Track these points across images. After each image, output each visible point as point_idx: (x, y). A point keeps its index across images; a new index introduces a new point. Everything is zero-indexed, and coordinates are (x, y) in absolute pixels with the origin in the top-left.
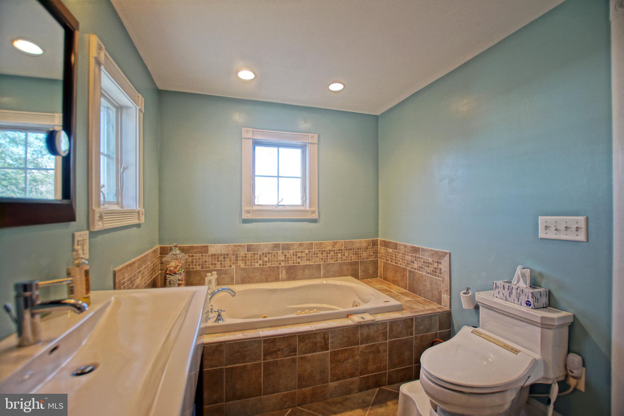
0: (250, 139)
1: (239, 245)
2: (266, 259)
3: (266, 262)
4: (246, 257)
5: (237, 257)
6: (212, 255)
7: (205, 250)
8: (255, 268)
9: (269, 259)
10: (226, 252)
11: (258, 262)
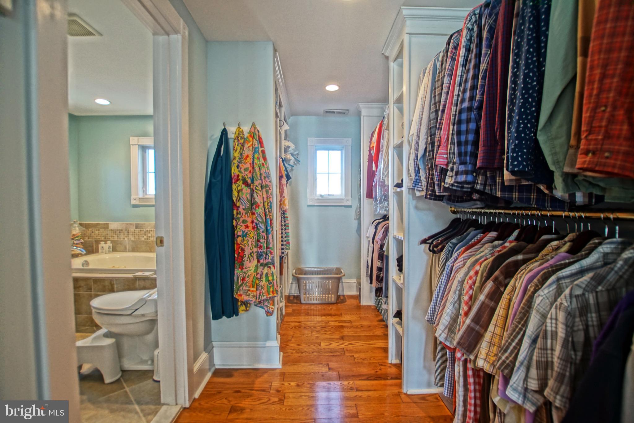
0: (136, 145)
1: (130, 224)
2: (150, 235)
3: (150, 237)
4: (135, 232)
5: (128, 232)
6: (111, 230)
7: (106, 226)
8: (141, 241)
9: (152, 235)
10: (121, 229)
11: (143, 237)
